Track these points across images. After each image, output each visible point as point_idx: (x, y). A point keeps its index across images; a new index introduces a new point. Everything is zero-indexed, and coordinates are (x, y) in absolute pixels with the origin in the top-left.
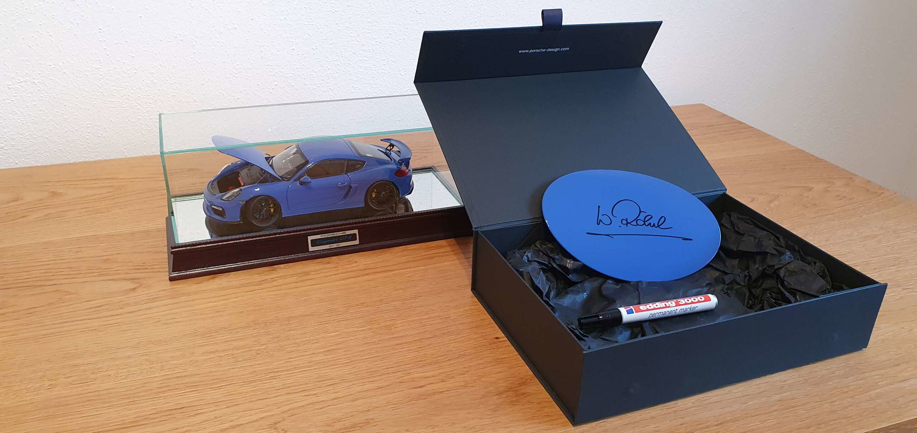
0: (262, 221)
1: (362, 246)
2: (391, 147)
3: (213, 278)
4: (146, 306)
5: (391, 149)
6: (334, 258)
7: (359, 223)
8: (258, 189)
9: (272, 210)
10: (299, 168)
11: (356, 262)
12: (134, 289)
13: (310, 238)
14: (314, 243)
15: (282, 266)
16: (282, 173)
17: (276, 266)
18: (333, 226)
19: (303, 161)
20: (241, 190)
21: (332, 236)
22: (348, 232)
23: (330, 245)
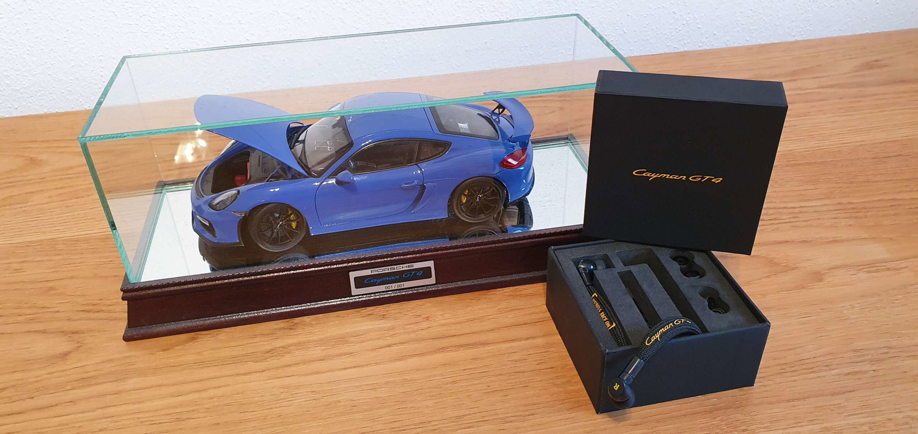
0: (275, 241)
1: (440, 287)
2: (501, 110)
3: (193, 339)
5: (500, 114)
7: (436, 250)
9: (294, 225)
10: (340, 152)
12: (65, 355)
13: (353, 275)
14: (361, 282)
15: (307, 319)
18: (393, 255)
19: (346, 143)
20: (239, 192)
21: (390, 271)
22: (417, 265)
23: (387, 285)
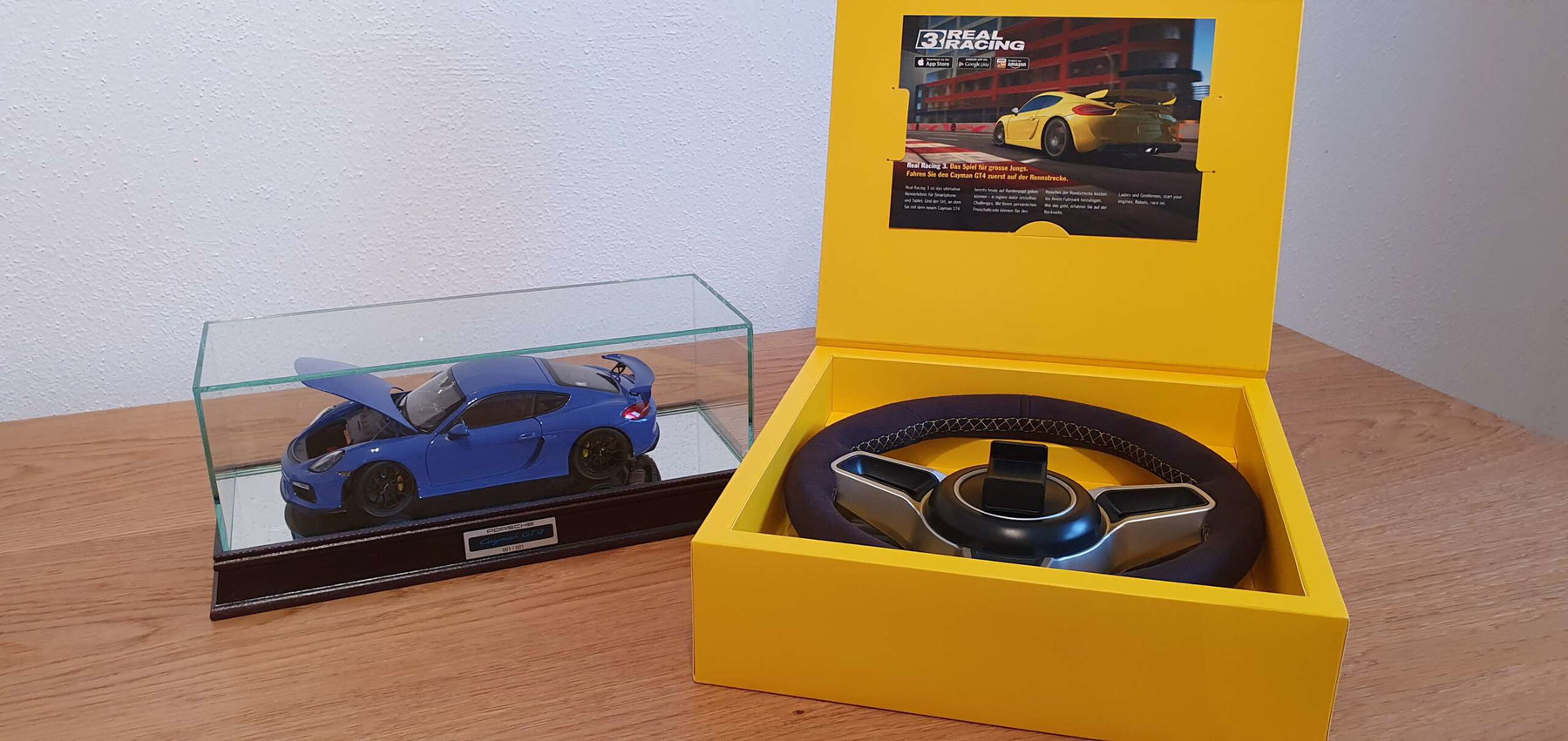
0: (382, 506)
1: (565, 548)
2: (621, 369)
3: (291, 613)
4: (161, 668)
5: (620, 373)
6: (512, 570)
7: (557, 504)
8: (377, 450)
9: (401, 487)
10: (449, 411)
11: (551, 577)
12: (144, 638)
13: (467, 536)
14: (476, 544)
15: (420, 587)
16: (419, 420)
17: (405, 589)
18: (510, 512)
19: (458, 399)
20: (344, 451)
21: (508, 530)
22: (537, 523)
23: (505, 547)
